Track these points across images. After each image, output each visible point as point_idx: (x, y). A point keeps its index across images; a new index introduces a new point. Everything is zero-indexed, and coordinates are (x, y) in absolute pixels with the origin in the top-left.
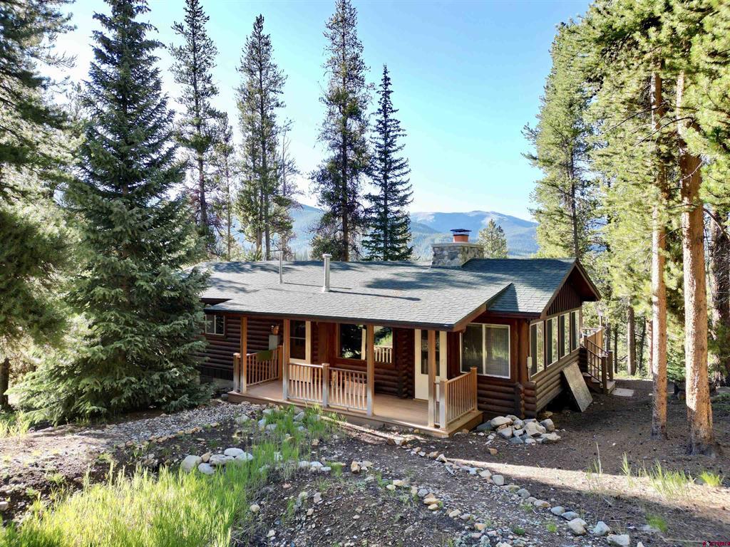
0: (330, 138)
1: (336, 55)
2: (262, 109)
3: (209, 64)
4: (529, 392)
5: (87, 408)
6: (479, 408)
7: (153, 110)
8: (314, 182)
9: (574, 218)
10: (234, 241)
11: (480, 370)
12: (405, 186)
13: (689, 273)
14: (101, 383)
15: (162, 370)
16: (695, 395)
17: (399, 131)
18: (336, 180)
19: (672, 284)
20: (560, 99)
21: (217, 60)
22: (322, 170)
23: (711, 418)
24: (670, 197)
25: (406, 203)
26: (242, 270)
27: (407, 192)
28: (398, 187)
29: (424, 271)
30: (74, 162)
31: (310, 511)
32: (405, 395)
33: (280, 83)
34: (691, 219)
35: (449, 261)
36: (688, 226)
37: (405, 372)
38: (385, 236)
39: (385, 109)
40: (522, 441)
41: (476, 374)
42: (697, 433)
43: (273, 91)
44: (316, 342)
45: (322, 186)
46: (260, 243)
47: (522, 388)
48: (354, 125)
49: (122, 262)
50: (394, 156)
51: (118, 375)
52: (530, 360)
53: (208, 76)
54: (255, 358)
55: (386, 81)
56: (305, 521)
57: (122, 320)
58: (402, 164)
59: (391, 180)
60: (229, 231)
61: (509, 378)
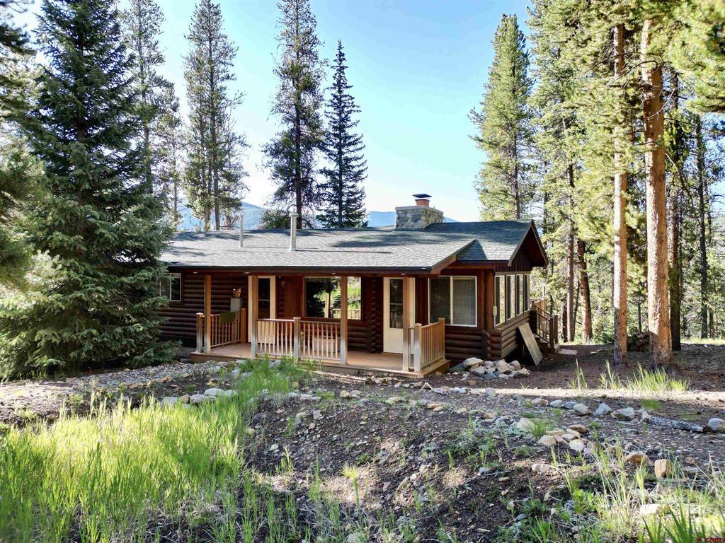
0: (283, 112)
1: (289, 28)
2: (211, 80)
3: (156, 30)
4: (495, 339)
5: (44, 361)
6: (447, 358)
7: (112, 54)
8: (268, 156)
9: (517, 198)
10: (181, 216)
11: (448, 321)
12: (360, 162)
13: (652, 208)
14: (60, 335)
15: (124, 324)
16: (657, 320)
17: (353, 107)
18: (289, 155)
19: (633, 223)
20: (504, 84)
21: (163, 26)
22: (275, 144)
23: (671, 340)
24: (634, 140)
25: (361, 179)
26: (197, 238)
27: (361, 168)
28: (353, 163)
29: (388, 234)
30: (36, 88)
31: (312, 425)
32: (373, 350)
33: (231, 54)
34: (655, 159)
35: (412, 223)
36: (651, 165)
37: (373, 326)
38: (340, 210)
39: (340, 84)
40: (495, 377)
41: (444, 324)
42: (659, 354)
43: (223, 63)
44: (281, 303)
45: (275, 160)
46: (209, 219)
47: (488, 335)
48: (308, 99)
49: (82, 208)
50: (349, 131)
51: (77, 328)
52: (495, 308)
53: (154, 43)
54: (218, 319)
55: (340, 56)
56: (309, 434)
57: (82, 269)
58: (357, 140)
59: (345, 155)
60: (176, 205)
61: (476, 326)
